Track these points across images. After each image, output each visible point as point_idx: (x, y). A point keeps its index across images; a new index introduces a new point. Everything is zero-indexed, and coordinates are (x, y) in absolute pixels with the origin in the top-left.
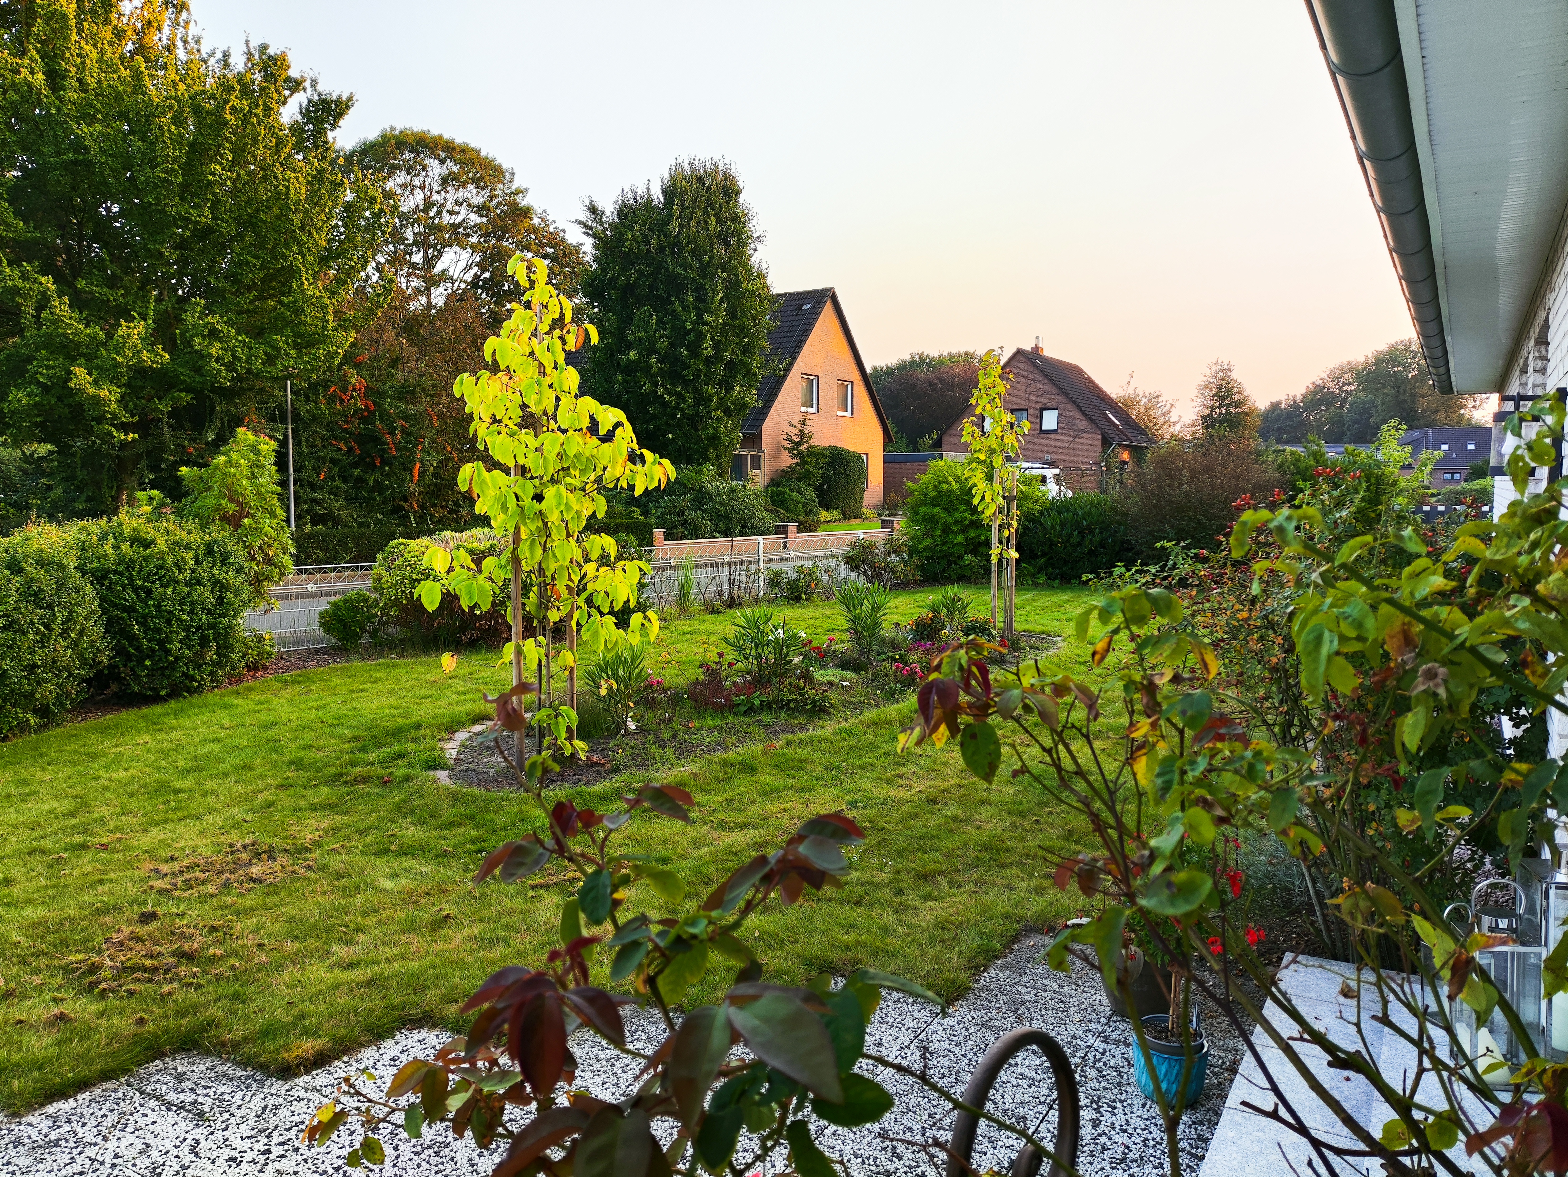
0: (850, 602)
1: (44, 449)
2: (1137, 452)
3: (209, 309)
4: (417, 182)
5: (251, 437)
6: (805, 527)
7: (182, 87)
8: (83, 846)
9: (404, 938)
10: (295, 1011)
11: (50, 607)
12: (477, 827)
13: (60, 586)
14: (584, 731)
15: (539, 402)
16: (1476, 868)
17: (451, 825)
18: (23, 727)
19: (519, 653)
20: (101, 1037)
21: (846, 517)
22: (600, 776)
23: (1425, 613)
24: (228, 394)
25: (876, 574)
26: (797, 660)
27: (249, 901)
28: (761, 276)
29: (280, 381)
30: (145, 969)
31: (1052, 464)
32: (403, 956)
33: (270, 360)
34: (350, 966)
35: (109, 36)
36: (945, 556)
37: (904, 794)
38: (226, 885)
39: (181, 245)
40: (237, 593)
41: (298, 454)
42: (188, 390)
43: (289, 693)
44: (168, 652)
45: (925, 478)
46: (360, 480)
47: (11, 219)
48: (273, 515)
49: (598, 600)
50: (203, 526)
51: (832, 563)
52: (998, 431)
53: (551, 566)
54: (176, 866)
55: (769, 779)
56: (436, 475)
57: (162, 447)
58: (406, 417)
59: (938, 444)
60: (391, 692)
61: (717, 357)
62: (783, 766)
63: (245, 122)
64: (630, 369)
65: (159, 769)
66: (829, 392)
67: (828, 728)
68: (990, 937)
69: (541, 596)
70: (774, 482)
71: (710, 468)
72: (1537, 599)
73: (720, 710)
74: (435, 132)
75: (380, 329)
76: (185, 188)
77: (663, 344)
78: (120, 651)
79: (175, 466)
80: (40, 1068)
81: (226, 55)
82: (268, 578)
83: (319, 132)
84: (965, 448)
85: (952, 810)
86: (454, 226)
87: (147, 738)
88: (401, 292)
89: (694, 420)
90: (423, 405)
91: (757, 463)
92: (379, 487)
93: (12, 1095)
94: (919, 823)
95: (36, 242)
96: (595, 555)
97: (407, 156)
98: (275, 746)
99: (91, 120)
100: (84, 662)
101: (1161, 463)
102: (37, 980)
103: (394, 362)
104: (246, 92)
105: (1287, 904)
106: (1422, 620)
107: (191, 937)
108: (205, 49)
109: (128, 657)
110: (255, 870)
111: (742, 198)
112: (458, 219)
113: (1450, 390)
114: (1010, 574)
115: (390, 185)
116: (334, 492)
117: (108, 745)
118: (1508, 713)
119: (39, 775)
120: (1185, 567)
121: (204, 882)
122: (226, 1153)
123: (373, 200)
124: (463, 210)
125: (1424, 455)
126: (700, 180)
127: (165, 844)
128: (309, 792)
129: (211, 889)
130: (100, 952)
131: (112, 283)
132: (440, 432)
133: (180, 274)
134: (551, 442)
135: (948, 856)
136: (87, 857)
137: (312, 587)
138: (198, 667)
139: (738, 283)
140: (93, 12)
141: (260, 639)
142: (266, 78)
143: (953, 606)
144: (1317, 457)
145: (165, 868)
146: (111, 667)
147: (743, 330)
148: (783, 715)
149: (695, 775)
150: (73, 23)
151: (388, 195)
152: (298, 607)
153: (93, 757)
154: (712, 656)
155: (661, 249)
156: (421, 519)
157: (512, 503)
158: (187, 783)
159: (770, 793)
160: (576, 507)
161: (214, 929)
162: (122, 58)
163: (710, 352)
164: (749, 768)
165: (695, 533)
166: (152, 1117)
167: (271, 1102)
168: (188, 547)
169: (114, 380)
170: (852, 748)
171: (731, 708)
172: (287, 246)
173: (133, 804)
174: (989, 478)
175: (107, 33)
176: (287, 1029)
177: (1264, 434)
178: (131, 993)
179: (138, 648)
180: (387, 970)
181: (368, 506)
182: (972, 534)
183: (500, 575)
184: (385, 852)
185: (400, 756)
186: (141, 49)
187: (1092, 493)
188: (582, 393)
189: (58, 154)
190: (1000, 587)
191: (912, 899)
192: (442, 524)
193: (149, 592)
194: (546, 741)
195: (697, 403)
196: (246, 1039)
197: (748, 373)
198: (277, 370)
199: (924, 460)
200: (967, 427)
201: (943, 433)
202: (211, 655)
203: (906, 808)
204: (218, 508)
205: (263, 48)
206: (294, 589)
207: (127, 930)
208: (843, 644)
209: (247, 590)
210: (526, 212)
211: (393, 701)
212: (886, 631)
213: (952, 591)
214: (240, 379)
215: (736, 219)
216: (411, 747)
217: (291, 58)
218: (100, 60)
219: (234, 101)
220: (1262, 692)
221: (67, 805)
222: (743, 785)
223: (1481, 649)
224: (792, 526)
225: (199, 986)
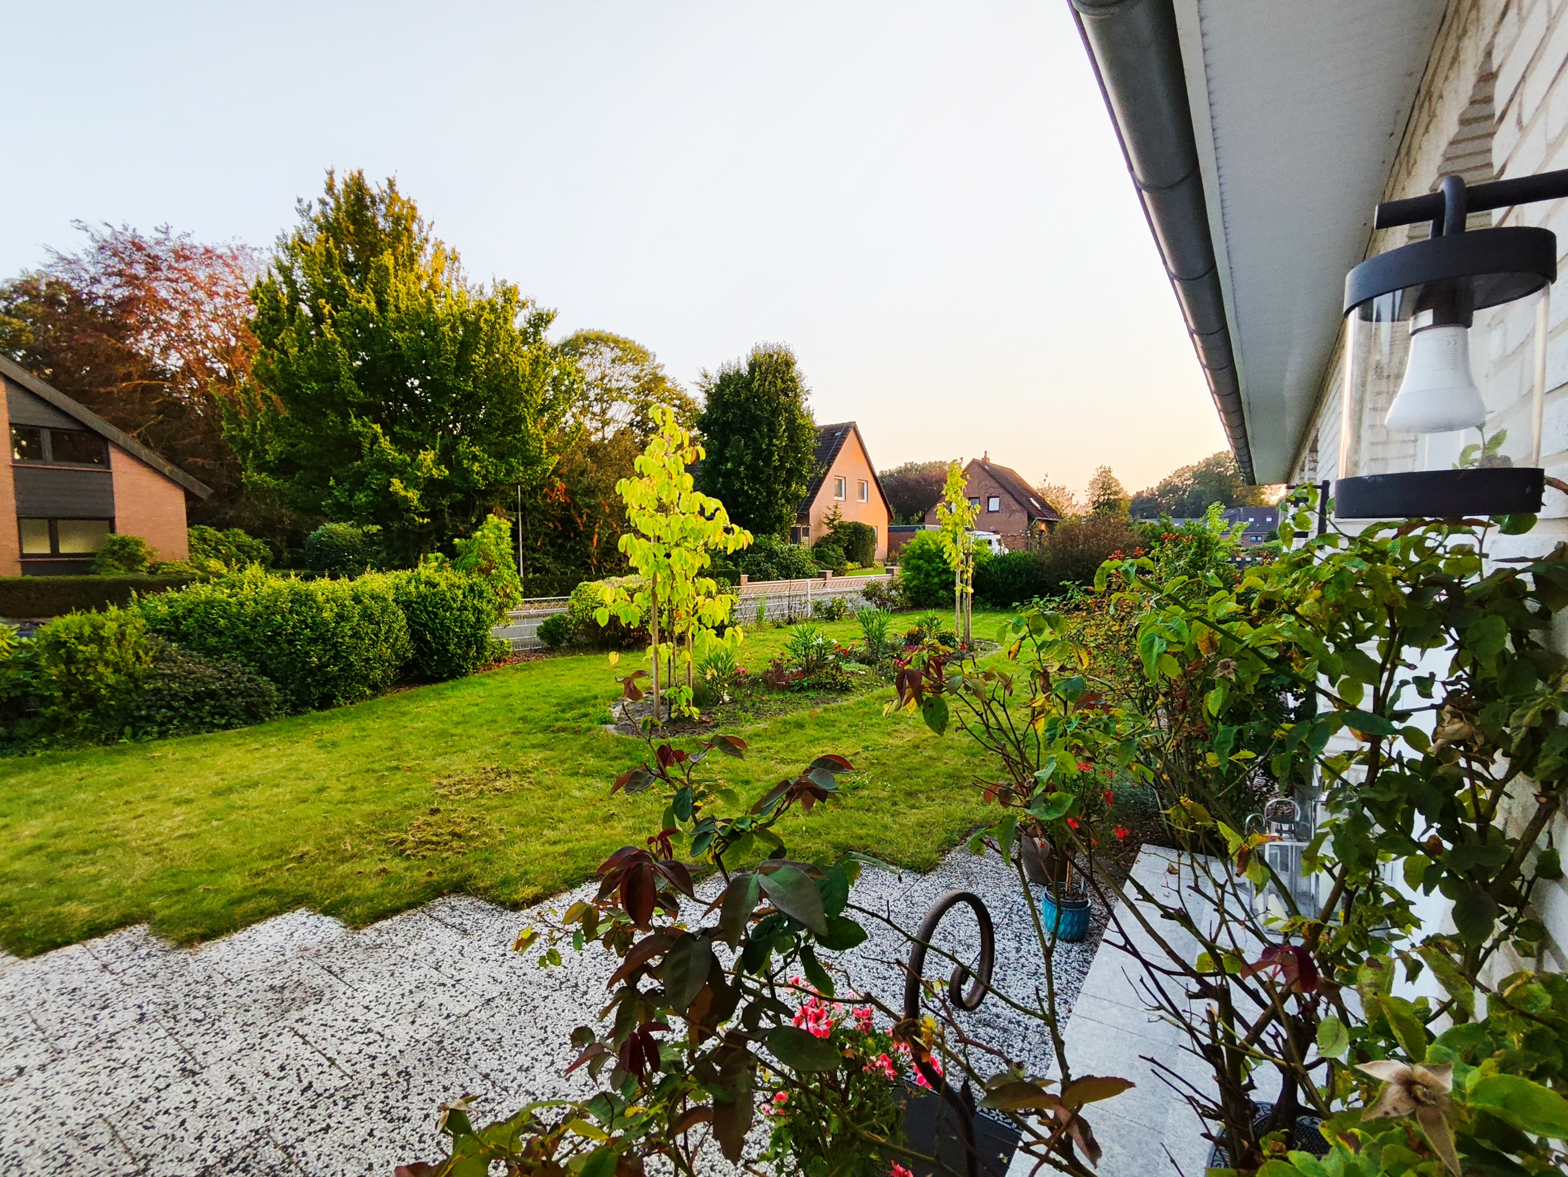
0: (865, 621)
1: (375, 528)
2: (1050, 524)
3: (472, 443)
4: (596, 362)
5: (496, 519)
6: (837, 573)
7: (455, 308)
8: (397, 768)
9: (588, 827)
10: (522, 870)
11: (378, 623)
12: (631, 759)
13: (384, 610)
14: (698, 701)
15: (668, 496)
16: (1269, 791)
17: (615, 758)
18: (363, 696)
19: (656, 652)
20: (407, 883)
21: (864, 567)
22: (707, 729)
23: (1223, 627)
24: (483, 494)
25: (882, 604)
26: (831, 657)
27: (494, 803)
28: (809, 415)
29: (514, 486)
30: (432, 843)
31: (995, 532)
32: (586, 838)
33: (508, 473)
34: (555, 843)
35: (413, 278)
36: (926, 591)
37: (899, 742)
38: (481, 792)
39: (455, 404)
40: (488, 615)
41: (524, 530)
42: (460, 492)
43: (520, 675)
44: (448, 651)
45: (913, 541)
46: (562, 546)
47: (357, 391)
48: (509, 567)
49: (704, 621)
50: (468, 575)
51: (855, 596)
52: (960, 512)
53: (676, 599)
54: (452, 781)
55: (813, 732)
56: (607, 542)
57: (445, 526)
58: (589, 507)
59: (922, 520)
60: (580, 676)
61: (782, 466)
62: (822, 724)
63: (493, 328)
64: (727, 474)
65: (442, 722)
66: (852, 488)
67: (850, 700)
68: (952, 832)
69: (670, 617)
70: (817, 545)
71: (776, 536)
72: (1299, 617)
73: (782, 689)
74: (608, 331)
75: (574, 453)
76: (457, 369)
77: (748, 458)
78: (419, 650)
79: (453, 537)
80: (371, 900)
81: (482, 287)
82: (506, 606)
83: (536, 333)
84: (938, 522)
85: (929, 752)
86: (619, 389)
87: (435, 703)
88: (586, 430)
89: (768, 505)
90: (600, 498)
91: (806, 532)
92: (573, 550)
93: (354, 916)
94: (908, 760)
95: (370, 403)
96: (703, 591)
97: (591, 346)
98: (510, 708)
99: (402, 329)
100: (398, 657)
101: (1065, 531)
102: (370, 848)
103: (582, 474)
104: (493, 310)
105: (1144, 813)
106: (1222, 631)
107: (459, 824)
108: (469, 284)
109: (424, 654)
110: (498, 784)
111: (797, 367)
112: (621, 385)
113: (1254, 483)
114: (969, 601)
115: (580, 365)
116: (546, 553)
117: (412, 707)
118: (1291, 691)
119: (372, 724)
120: (1078, 598)
121: (468, 791)
122: (481, 955)
123: (569, 374)
124: (625, 378)
125: (1237, 524)
126: (771, 356)
127: (445, 767)
128: (531, 737)
129: (472, 795)
130: (406, 832)
131: (414, 427)
132: (610, 516)
133: (454, 422)
134: (675, 521)
135: (926, 781)
136: (399, 775)
137: (532, 611)
138: (465, 660)
139: (795, 419)
140: (404, 265)
141: (502, 643)
142: (505, 301)
143: (930, 623)
144: (1166, 526)
145: (445, 782)
146: (414, 660)
147: (797, 449)
148: (822, 692)
149: (766, 730)
150: (392, 271)
151: (578, 371)
152: (525, 625)
153: (404, 714)
154: (777, 655)
155: (747, 399)
156: (598, 570)
157: (651, 559)
158: (459, 731)
159: (813, 741)
160: (690, 561)
161: (473, 819)
162: (421, 291)
163: (777, 463)
164: (800, 726)
165: (767, 577)
166: (436, 931)
167: (507, 924)
168: (459, 587)
169: (416, 487)
170: (865, 713)
171: (789, 688)
172: (518, 403)
173: (426, 743)
174: (955, 541)
175: (412, 277)
176: (517, 880)
177: (1133, 512)
178: (424, 857)
179: (430, 648)
180: (576, 845)
181: (567, 562)
182: (944, 577)
183: (645, 605)
184: (577, 774)
185: (585, 715)
186: (431, 286)
187: (1022, 551)
188: (695, 489)
189: (383, 350)
190: (962, 611)
191: (902, 807)
192: (611, 572)
193: (436, 614)
194: (674, 707)
195: (769, 495)
196: (492, 886)
197: (801, 476)
198: (513, 479)
199: (913, 530)
200: (940, 507)
201: (925, 513)
202: (473, 653)
203: (899, 751)
204: (477, 563)
205: (504, 283)
206: (523, 613)
207: (422, 819)
208: (862, 648)
209: (494, 613)
210: (662, 379)
211: (581, 682)
212: (888, 639)
213: (930, 613)
214: (490, 484)
215: (792, 380)
216: (591, 710)
217: (520, 288)
218: (408, 294)
219: (486, 315)
220: (1128, 678)
221: (388, 743)
222: (796, 736)
223: (1262, 650)
224: (829, 573)
225: (464, 854)
